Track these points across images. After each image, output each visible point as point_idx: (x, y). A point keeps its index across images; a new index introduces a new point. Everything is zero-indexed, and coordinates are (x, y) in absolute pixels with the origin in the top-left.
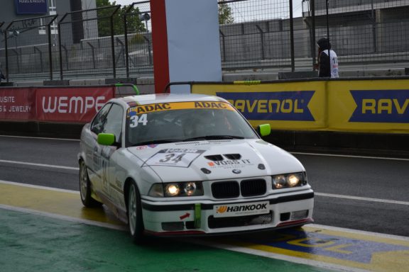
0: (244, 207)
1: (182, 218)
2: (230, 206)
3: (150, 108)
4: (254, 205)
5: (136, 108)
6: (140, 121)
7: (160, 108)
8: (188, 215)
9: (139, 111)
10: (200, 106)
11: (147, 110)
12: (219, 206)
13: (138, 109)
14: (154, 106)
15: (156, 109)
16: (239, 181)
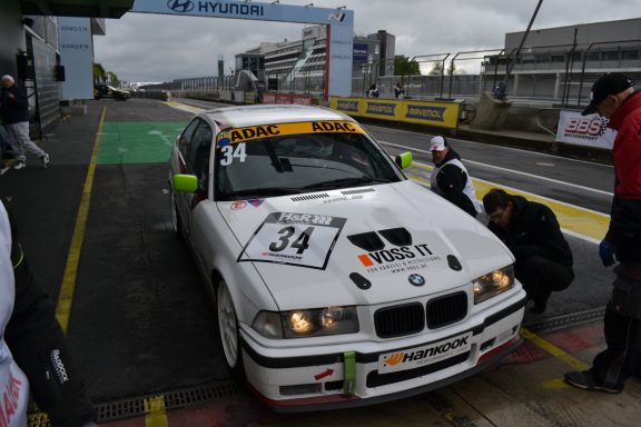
0: (432, 349)
1: (317, 377)
2: (409, 352)
3: (249, 133)
4: (449, 344)
5: (230, 132)
6: (236, 155)
7: (264, 132)
8: (330, 372)
9: (233, 138)
10: (319, 128)
11: (246, 136)
12: (388, 356)
13: (233, 133)
14: (255, 129)
15: (258, 134)
16: (424, 302)
